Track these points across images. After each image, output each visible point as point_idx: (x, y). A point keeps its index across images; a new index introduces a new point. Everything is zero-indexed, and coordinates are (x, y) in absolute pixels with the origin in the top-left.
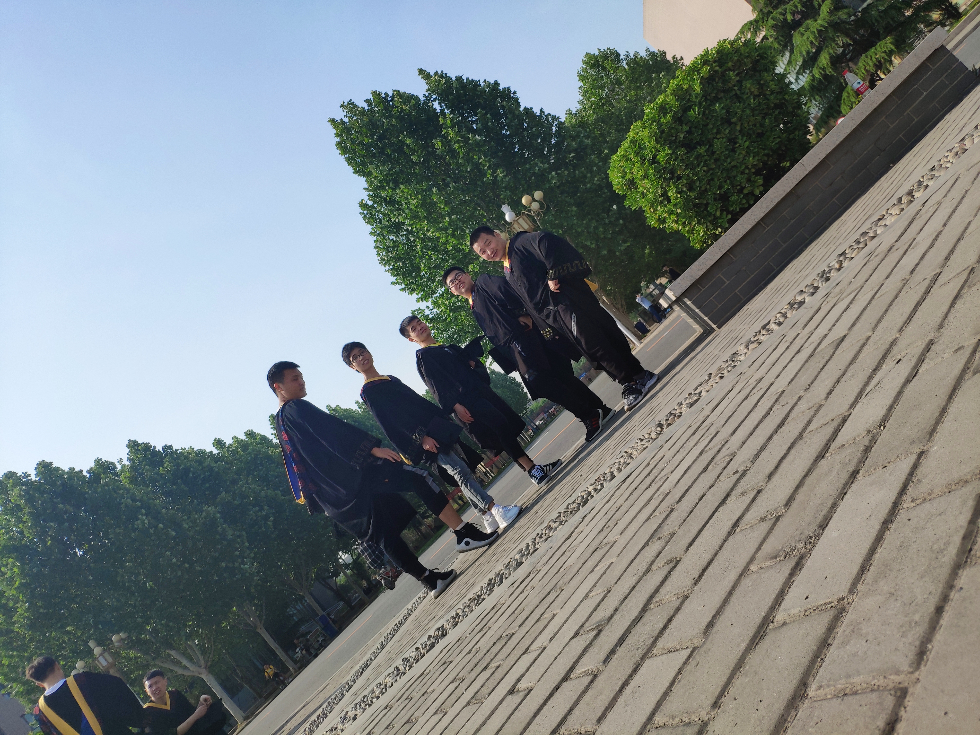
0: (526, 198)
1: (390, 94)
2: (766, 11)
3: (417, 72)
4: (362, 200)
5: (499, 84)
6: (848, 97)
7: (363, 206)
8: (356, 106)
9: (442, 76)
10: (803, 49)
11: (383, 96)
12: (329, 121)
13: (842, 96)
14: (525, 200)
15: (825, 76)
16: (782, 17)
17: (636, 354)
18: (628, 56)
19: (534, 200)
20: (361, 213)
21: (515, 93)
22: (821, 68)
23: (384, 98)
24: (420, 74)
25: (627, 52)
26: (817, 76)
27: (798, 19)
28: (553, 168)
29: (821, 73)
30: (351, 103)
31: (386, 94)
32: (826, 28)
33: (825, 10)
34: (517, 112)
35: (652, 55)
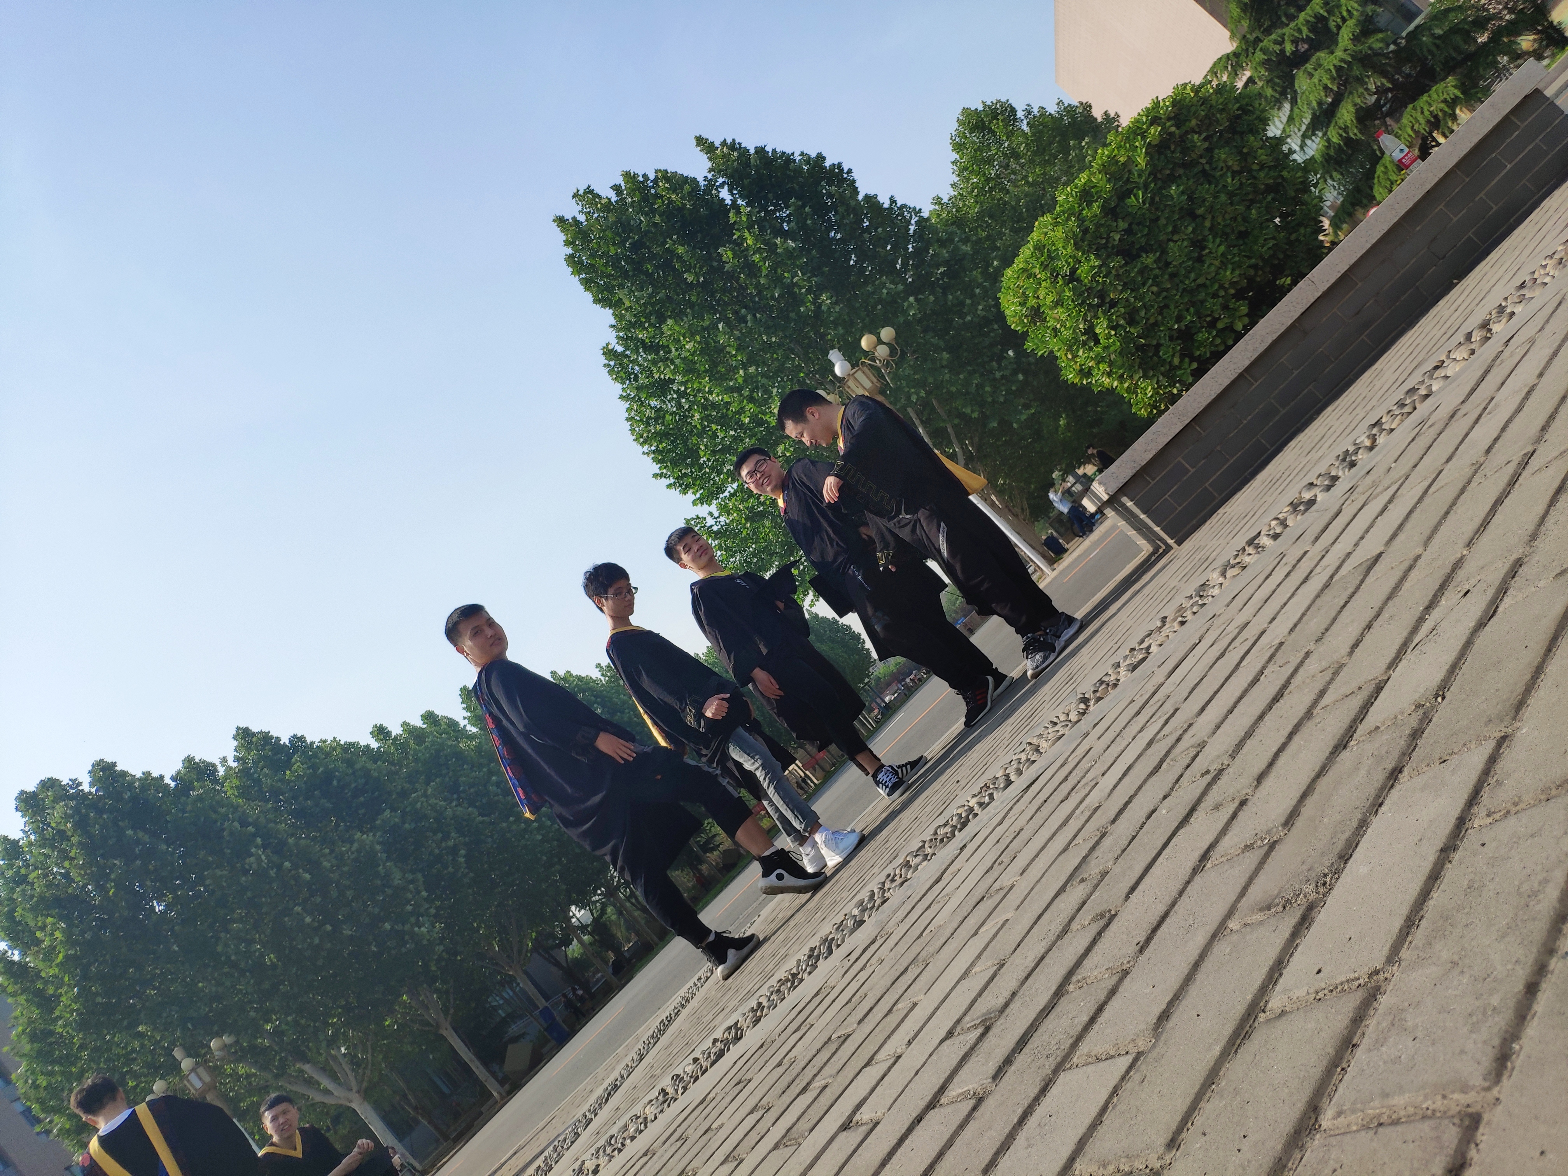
0: (867, 339)
1: (652, 176)
2: (1251, 37)
3: (694, 142)
4: (608, 344)
5: (824, 159)
6: (1385, 173)
7: (609, 353)
8: (598, 196)
9: (733, 146)
10: (1312, 98)
11: (641, 179)
12: (554, 221)
13: (1375, 172)
14: (865, 343)
15: (1348, 141)
16: (1277, 48)
17: (1045, 587)
18: (1029, 113)
19: (880, 342)
20: (605, 365)
21: (850, 171)
22: (1340, 128)
23: (643, 182)
24: (698, 145)
25: (1029, 105)
26: (1335, 140)
27: (1303, 50)
28: (911, 290)
29: (1341, 136)
30: (589, 191)
31: (645, 176)
32: (1349, 63)
33: (1345, 36)
34: (853, 203)
35: (1070, 110)
